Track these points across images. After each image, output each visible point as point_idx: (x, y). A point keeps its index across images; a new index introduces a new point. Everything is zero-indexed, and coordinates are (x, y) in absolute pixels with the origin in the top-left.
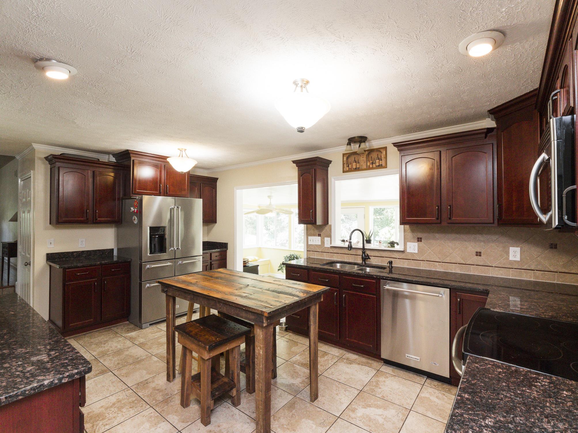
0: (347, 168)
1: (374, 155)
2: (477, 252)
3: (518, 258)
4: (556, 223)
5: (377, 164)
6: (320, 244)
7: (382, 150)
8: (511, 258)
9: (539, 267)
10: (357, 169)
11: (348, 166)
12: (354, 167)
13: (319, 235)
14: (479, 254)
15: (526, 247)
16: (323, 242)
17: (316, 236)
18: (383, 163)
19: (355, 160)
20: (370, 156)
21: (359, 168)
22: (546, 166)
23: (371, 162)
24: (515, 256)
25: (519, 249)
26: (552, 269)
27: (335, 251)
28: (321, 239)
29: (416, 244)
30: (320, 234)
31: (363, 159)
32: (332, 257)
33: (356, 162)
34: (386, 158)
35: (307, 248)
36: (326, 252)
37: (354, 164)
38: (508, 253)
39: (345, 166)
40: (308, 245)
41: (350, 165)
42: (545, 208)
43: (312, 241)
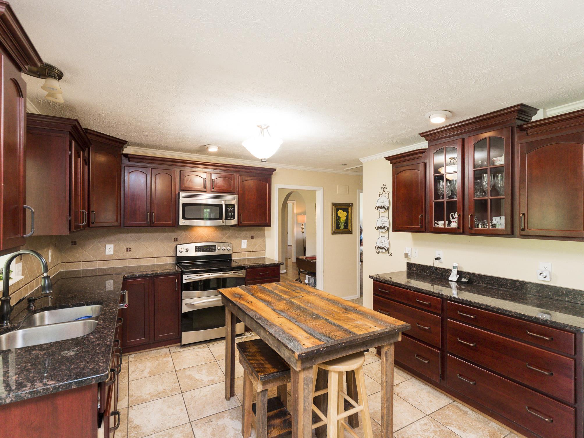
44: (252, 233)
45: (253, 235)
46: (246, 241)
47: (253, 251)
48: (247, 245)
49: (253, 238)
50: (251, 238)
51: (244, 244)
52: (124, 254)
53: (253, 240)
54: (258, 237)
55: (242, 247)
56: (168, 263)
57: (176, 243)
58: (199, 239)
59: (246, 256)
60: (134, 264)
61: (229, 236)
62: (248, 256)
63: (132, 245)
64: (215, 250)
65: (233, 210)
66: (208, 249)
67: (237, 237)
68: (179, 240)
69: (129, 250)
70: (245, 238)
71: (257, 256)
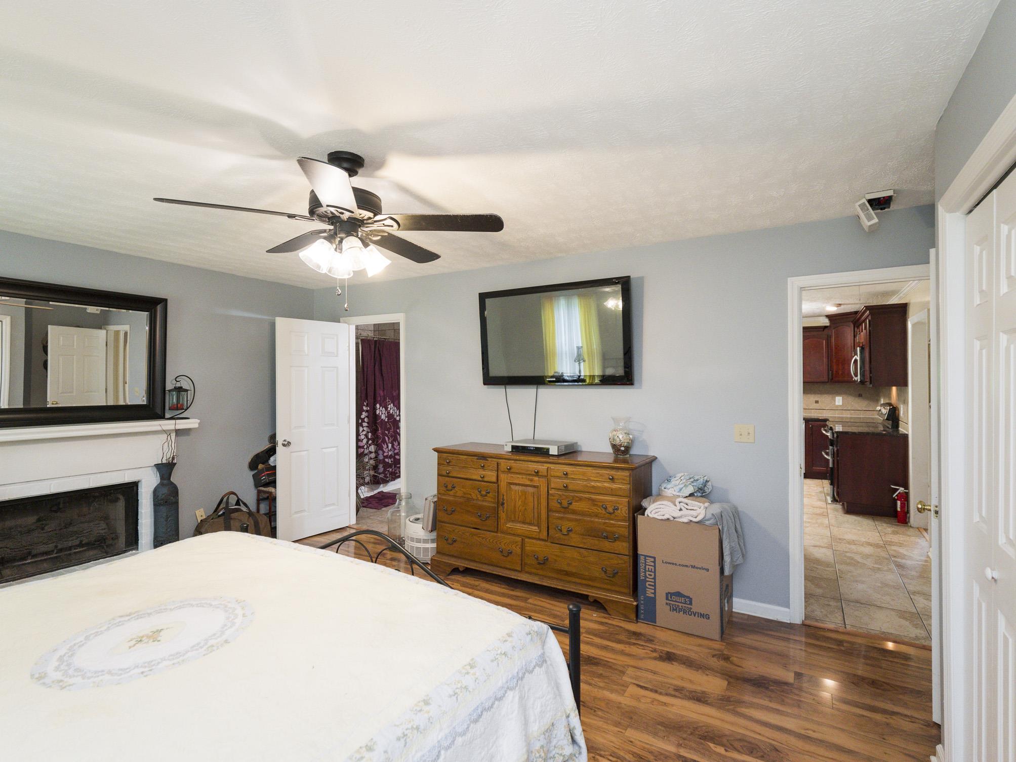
2: (816, 401)
3: (841, 404)
4: (859, 380)
8: (837, 404)
9: (853, 408)
14: (817, 402)
15: (845, 397)
22: (856, 361)
24: (839, 402)
25: (841, 398)
26: (860, 409)
38: (835, 401)
42: (856, 376)
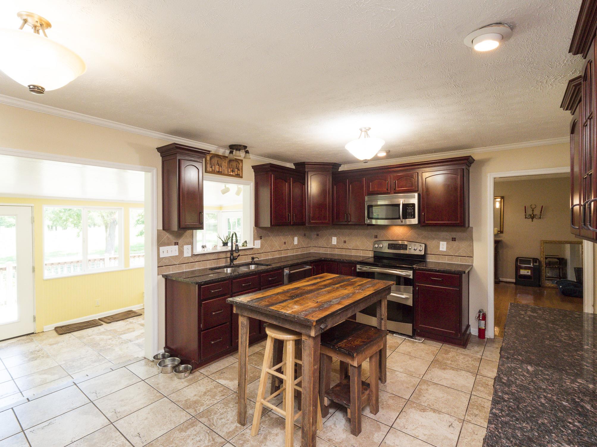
0: (211, 169)
1: (234, 164)
2: (284, 242)
5: (236, 173)
6: (177, 254)
7: (239, 161)
8: (295, 243)
10: (219, 173)
11: (212, 167)
12: (217, 170)
13: (176, 244)
16: (181, 252)
17: (172, 245)
18: (240, 172)
19: (218, 163)
20: (231, 164)
21: (221, 172)
23: (231, 169)
25: (297, 238)
27: (197, 259)
28: (179, 248)
29: (259, 241)
30: (178, 243)
31: (225, 164)
32: (193, 267)
33: (218, 165)
34: (242, 169)
35: (158, 263)
36: (185, 262)
37: (217, 166)
39: (209, 166)
40: (159, 259)
41: (213, 167)
43: (166, 252)
44: (454, 235)
45: (455, 237)
46: (445, 243)
47: (455, 255)
48: (447, 247)
49: (455, 241)
50: (453, 240)
51: (443, 246)
52: (342, 245)
53: (455, 244)
54: (462, 239)
55: (441, 249)
56: (370, 256)
57: (376, 239)
58: (395, 237)
59: (446, 260)
60: (348, 253)
61: (426, 237)
62: (448, 260)
63: (346, 239)
64: (406, 249)
65: (413, 209)
66: (399, 247)
67: (434, 239)
68: (378, 236)
69: (345, 242)
70: (444, 240)
71: (460, 262)
